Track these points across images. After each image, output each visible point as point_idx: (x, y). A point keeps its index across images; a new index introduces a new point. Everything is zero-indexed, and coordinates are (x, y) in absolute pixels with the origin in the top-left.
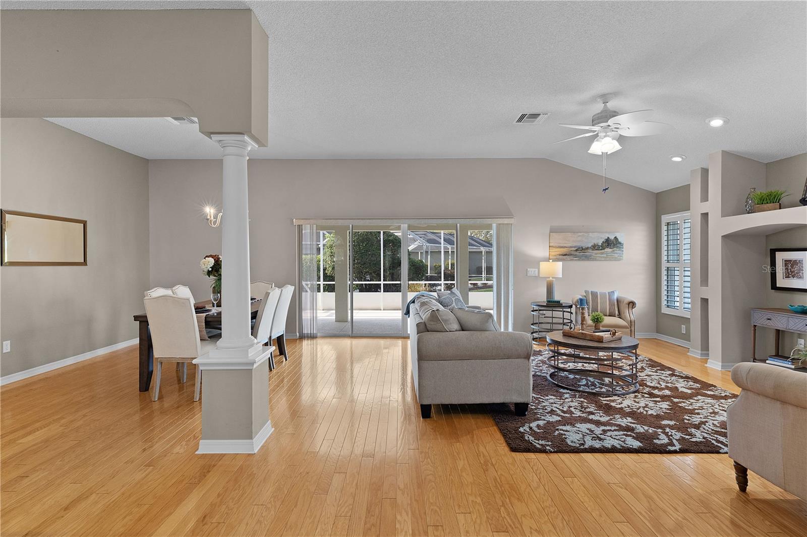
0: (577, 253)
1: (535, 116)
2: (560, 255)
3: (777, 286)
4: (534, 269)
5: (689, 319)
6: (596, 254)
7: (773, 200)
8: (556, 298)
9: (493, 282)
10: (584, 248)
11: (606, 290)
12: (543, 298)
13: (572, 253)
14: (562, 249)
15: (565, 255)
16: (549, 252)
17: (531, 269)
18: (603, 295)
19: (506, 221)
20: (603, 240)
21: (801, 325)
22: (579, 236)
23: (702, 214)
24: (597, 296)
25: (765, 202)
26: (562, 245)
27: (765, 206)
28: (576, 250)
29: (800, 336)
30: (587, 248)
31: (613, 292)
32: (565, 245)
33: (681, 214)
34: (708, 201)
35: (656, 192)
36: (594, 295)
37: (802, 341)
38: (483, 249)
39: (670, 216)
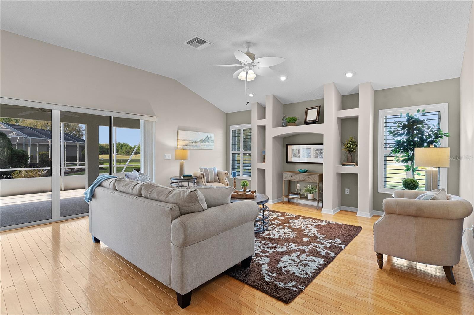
0: (193, 144)
1: (202, 42)
2: (184, 145)
3: (289, 161)
4: (168, 155)
5: (251, 180)
6: (202, 145)
7: (292, 122)
8: (186, 173)
9: (86, 167)
10: (196, 141)
11: (212, 167)
12: (177, 174)
13: (190, 144)
14: (185, 142)
15: (187, 145)
16: (178, 143)
17: (167, 155)
18: (210, 170)
19: (151, 119)
20: (205, 137)
21: (306, 177)
22: (194, 134)
23: (258, 126)
24: (208, 170)
25: (291, 122)
26: (185, 139)
27: (291, 124)
28: (192, 143)
29: (298, 182)
30: (198, 142)
31: (214, 168)
32: (186, 139)
33: (241, 126)
34: (265, 119)
35: (226, 113)
36: (206, 170)
37: (298, 185)
38: (77, 144)
39: (234, 126)
